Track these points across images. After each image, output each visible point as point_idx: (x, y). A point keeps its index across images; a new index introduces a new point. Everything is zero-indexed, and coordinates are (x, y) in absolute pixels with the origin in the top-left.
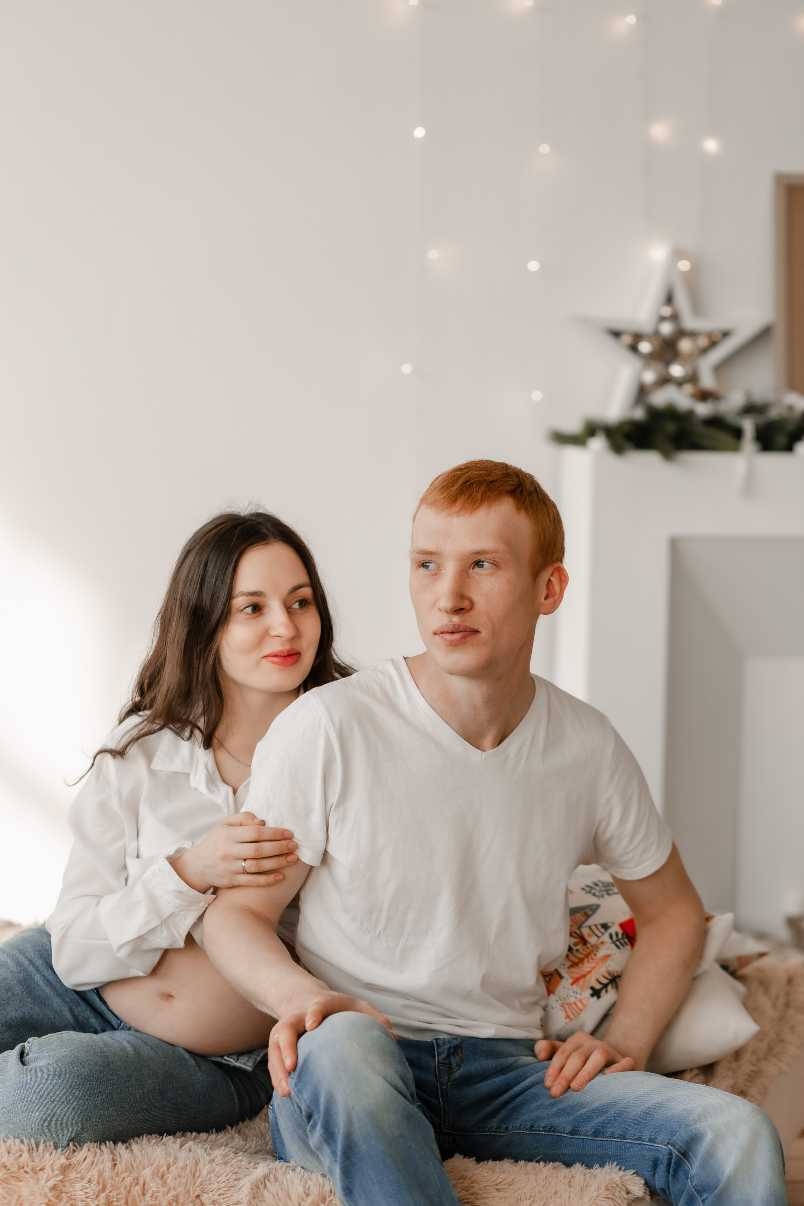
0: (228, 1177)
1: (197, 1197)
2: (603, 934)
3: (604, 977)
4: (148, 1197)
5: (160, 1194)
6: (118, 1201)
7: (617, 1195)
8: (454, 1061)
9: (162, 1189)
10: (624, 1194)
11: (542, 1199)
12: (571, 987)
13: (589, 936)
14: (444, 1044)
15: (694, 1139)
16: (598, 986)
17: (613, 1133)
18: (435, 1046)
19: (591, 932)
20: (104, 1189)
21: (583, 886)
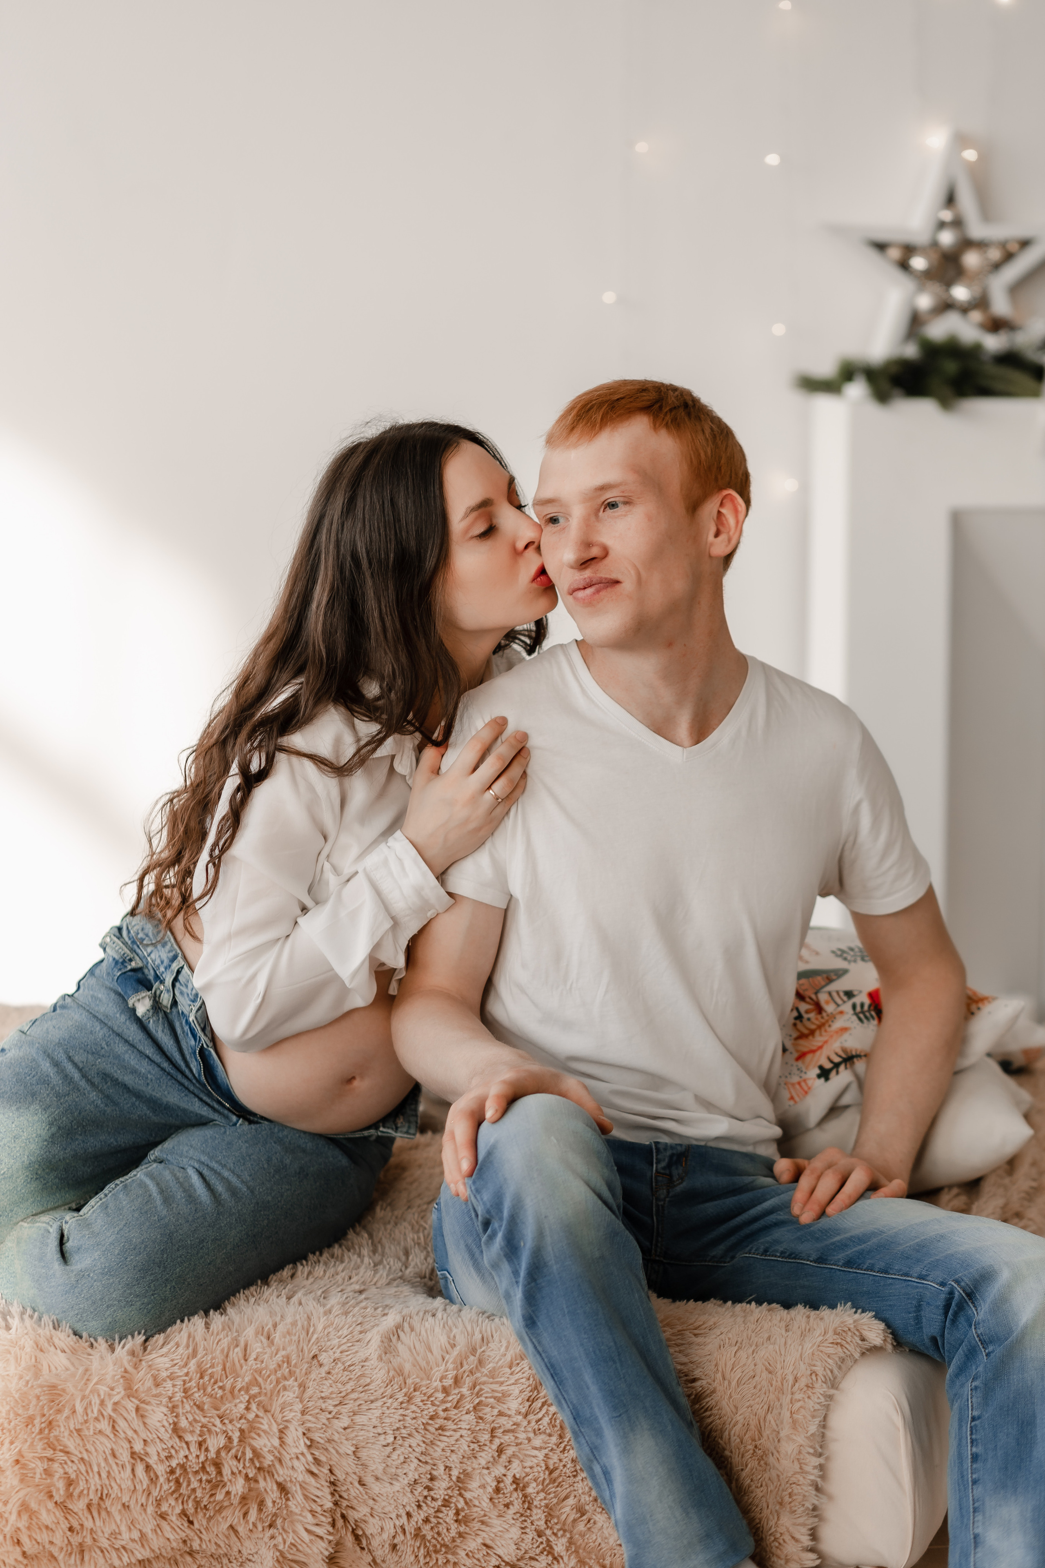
0: (351, 1329)
1: (313, 1357)
2: (844, 1002)
3: (837, 1054)
4: (251, 1361)
5: (266, 1356)
6: (212, 1366)
7: (849, 1340)
8: (676, 1172)
9: (268, 1350)
10: (858, 1340)
11: (751, 1346)
12: (795, 1063)
13: (827, 1003)
14: (665, 1149)
15: (985, 1277)
16: (828, 1065)
17: (873, 1265)
18: (654, 1151)
19: (829, 999)
20: (195, 1353)
21: (834, 949)
